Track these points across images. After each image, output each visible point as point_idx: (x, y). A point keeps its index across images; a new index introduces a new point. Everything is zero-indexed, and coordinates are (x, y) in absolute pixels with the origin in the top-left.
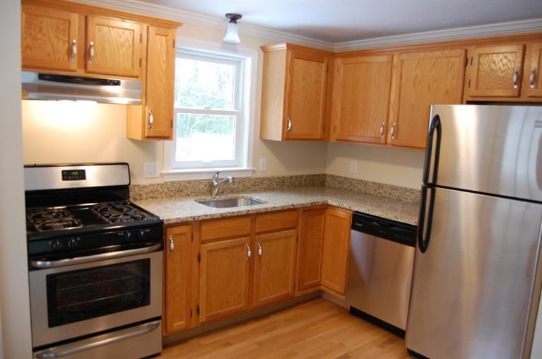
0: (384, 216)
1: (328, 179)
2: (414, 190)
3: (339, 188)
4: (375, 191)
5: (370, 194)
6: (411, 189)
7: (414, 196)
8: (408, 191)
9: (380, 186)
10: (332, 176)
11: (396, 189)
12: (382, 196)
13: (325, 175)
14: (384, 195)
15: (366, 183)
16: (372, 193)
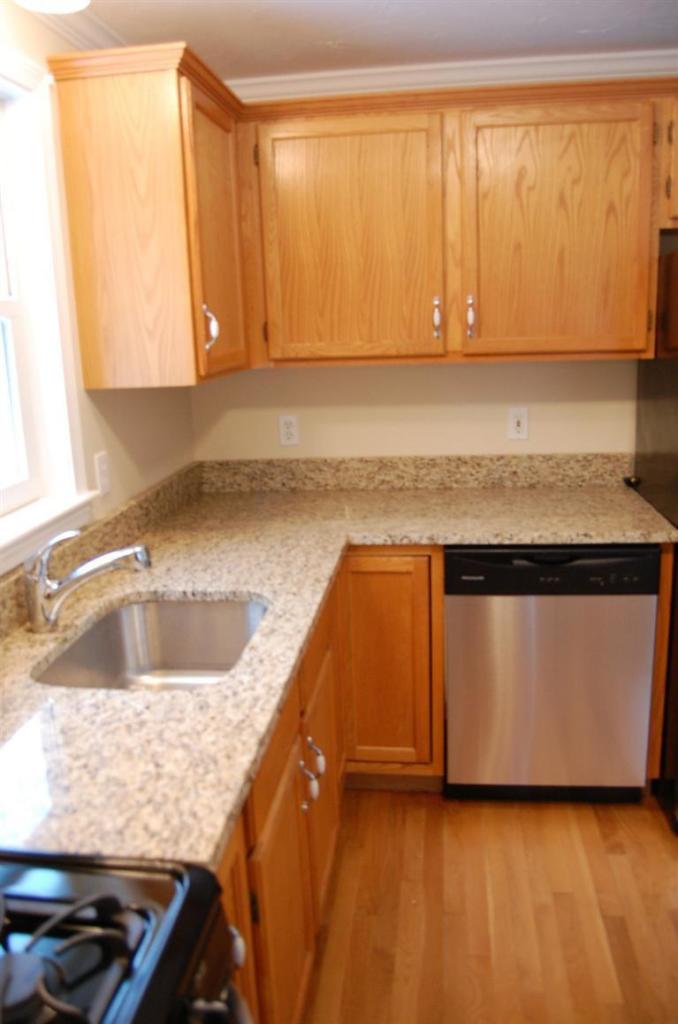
0: (548, 538)
1: (210, 476)
2: (483, 458)
3: (253, 492)
4: (370, 478)
5: (355, 489)
6: (473, 458)
7: (484, 471)
8: (466, 463)
9: (383, 464)
10: (224, 465)
11: (432, 463)
12: (393, 488)
13: (201, 465)
14: (398, 484)
15: (338, 466)
16: (363, 484)
